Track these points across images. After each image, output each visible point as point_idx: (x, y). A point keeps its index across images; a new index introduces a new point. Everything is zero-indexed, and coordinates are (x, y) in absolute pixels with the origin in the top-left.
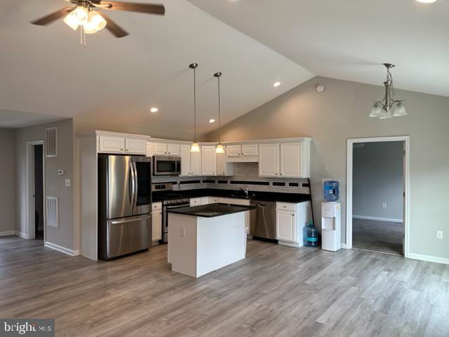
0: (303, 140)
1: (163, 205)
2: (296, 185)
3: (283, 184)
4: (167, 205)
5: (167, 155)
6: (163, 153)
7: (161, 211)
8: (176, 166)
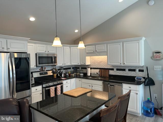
0: (141, 39)
1: (43, 88)
2: (134, 70)
3: (124, 70)
4: (45, 88)
5: (47, 53)
6: (44, 52)
7: (41, 92)
8: (53, 60)
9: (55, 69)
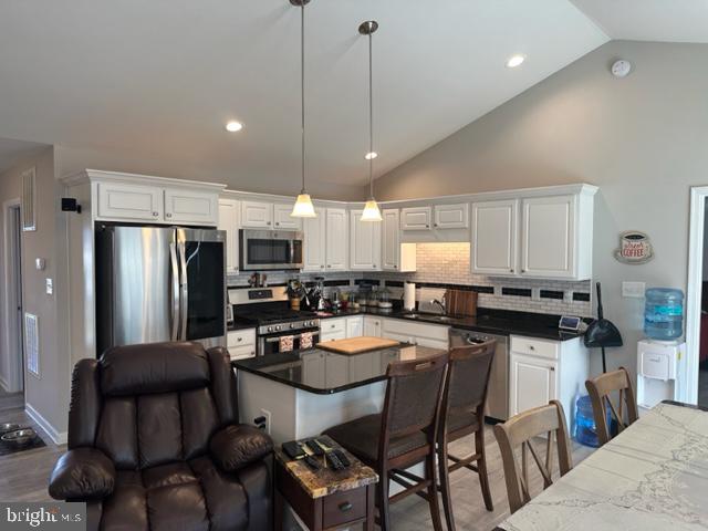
0: (578, 192)
1: (258, 336)
2: (559, 295)
4: (265, 336)
5: (272, 228)
6: (264, 224)
7: (253, 348)
8: (292, 252)
9: (297, 283)
